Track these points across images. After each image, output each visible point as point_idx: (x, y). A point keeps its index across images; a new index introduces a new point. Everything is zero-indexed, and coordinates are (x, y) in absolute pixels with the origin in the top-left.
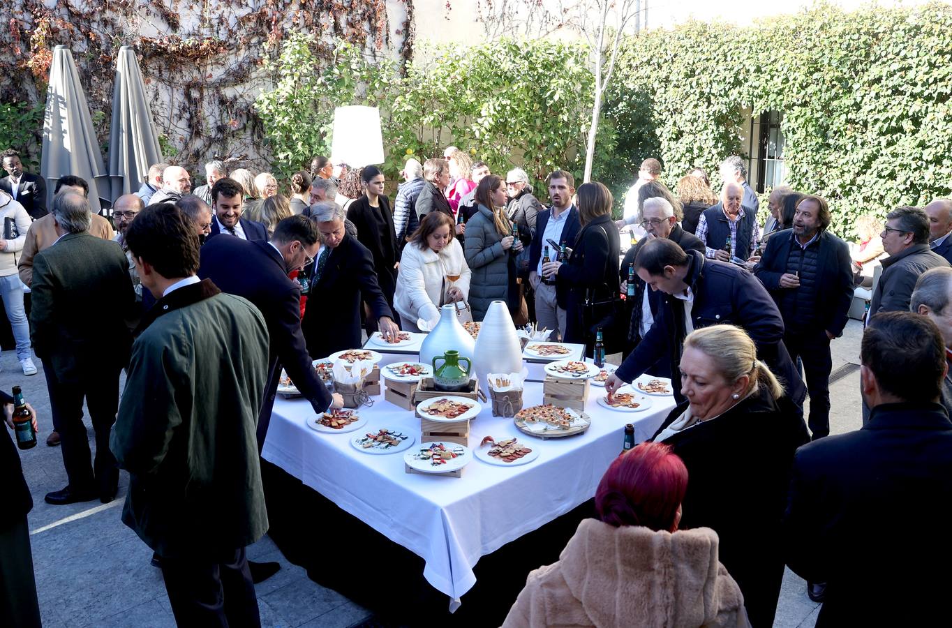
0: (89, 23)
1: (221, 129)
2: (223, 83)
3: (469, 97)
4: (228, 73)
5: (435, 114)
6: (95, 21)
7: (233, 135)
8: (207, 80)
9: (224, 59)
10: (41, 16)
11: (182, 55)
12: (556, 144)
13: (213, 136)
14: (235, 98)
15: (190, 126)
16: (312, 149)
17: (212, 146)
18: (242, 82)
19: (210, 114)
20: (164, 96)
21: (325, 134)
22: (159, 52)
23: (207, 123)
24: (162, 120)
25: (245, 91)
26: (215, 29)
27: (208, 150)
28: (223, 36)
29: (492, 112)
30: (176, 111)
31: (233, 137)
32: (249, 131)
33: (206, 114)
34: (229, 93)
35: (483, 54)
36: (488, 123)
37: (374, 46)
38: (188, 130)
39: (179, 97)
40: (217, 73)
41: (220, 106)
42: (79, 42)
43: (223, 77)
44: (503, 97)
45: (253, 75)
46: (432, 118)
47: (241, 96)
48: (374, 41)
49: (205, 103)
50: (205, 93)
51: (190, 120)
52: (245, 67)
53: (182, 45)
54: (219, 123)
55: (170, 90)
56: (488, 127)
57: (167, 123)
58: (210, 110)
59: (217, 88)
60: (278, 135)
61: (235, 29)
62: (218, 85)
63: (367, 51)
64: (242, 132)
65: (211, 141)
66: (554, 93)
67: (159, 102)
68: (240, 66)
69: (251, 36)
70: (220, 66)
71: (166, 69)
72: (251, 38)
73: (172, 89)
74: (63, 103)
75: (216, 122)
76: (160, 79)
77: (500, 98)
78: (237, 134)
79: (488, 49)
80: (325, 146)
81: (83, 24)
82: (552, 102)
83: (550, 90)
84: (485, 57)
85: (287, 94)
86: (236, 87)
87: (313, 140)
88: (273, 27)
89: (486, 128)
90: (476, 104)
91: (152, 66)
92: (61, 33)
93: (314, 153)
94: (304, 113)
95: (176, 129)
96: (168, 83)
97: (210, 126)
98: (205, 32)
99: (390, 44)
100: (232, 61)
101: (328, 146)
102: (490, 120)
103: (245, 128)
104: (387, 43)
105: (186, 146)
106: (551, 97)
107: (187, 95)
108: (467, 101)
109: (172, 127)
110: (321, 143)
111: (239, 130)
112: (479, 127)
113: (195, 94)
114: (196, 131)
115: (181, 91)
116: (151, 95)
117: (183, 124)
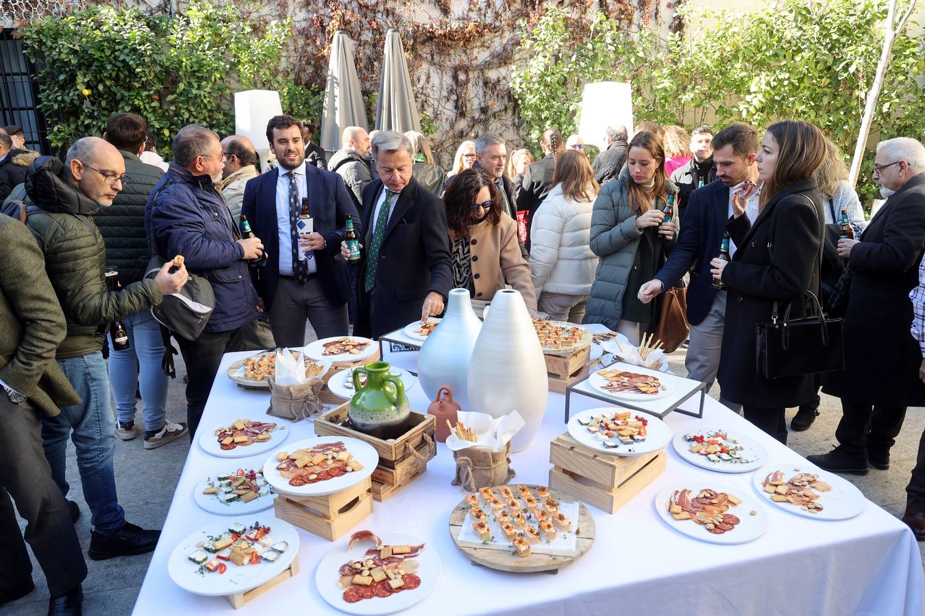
0: (375, 13)
1: (484, 110)
2: (488, 65)
3: (737, 71)
4: (493, 56)
5: (696, 91)
6: (379, 11)
7: (494, 115)
8: (473, 62)
9: (489, 42)
10: (336, 9)
11: (450, 39)
12: (846, 127)
13: (477, 117)
14: (499, 81)
15: (456, 107)
16: (561, 128)
17: (475, 127)
18: (505, 63)
19: (475, 96)
20: (435, 79)
21: (574, 113)
22: (430, 37)
23: (472, 105)
24: (432, 102)
25: (508, 73)
26: (483, 12)
27: (471, 130)
28: (489, 19)
29: (764, 87)
30: (445, 93)
31: (495, 118)
32: (510, 112)
33: (471, 96)
34: (492, 75)
35: (764, 22)
36: (757, 100)
37: (642, 23)
38: (455, 111)
39: (448, 80)
40: (481, 55)
41: (484, 88)
42: (367, 32)
43: (488, 59)
44: (781, 70)
45: (517, 57)
46: (692, 95)
47: (504, 78)
48: (642, 17)
49: (470, 85)
50: (471, 75)
51: (457, 101)
52: (509, 48)
53: (449, 28)
54: (483, 105)
55: (440, 73)
56: (759, 106)
57: (436, 104)
58: (475, 92)
59: (482, 70)
60: (529, 114)
61: (500, 11)
62: (482, 67)
63: (634, 28)
64: (503, 113)
65: (475, 122)
66: (848, 65)
67: (430, 85)
68: (505, 49)
69: (515, 18)
70: (485, 49)
71: (437, 53)
72: (516, 20)
73: (442, 72)
74: (336, 83)
75: (480, 104)
76: (432, 63)
77: (777, 72)
78: (499, 115)
79: (771, 16)
80: (574, 126)
81: (370, 14)
82: (846, 75)
83: (845, 60)
84: (767, 26)
85: (539, 72)
86: (500, 69)
87: (563, 119)
88: (536, 7)
89: (755, 107)
90: (747, 79)
91: (425, 51)
92: (353, 25)
93: (563, 132)
94: (556, 92)
95: (445, 111)
96: (438, 67)
97: (474, 108)
98: (473, 15)
99: (659, 19)
100: (497, 44)
101: (577, 126)
102: (760, 96)
103: (506, 109)
104: (656, 18)
105: (452, 126)
106: (846, 69)
107: (455, 78)
108: (736, 77)
109: (440, 108)
110: (570, 122)
111: (500, 111)
112: (747, 106)
113: (462, 77)
114: (461, 112)
115: (450, 74)
116: (423, 78)
117: (450, 105)
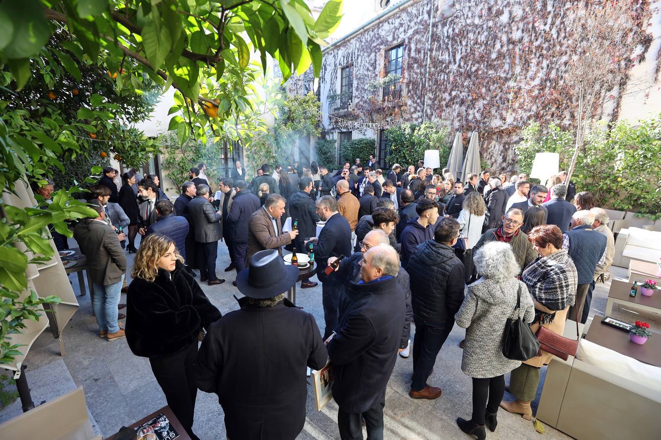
1: (513, 160)
2: (517, 142)
4: (519, 139)
8: (512, 141)
9: (519, 133)
11: (502, 133)
17: (509, 166)
20: (497, 147)
27: (507, 167)
28: (521, 124)
30: (500, 153)
39: (502, 148)
50: (510, 146)
53: (504, 128)
55: (499, 145)
61: (525, 121)
71: (499, 138)
75: (512, 157)
76: (497, 141)
96: (499, 143)
97: (510, 159)
98: (515, 123)
100: (522, 134)
113: (507, 146)
114: (504, 160)
115: (502, 145)
116: (493, 146)
117: (501, 157)
